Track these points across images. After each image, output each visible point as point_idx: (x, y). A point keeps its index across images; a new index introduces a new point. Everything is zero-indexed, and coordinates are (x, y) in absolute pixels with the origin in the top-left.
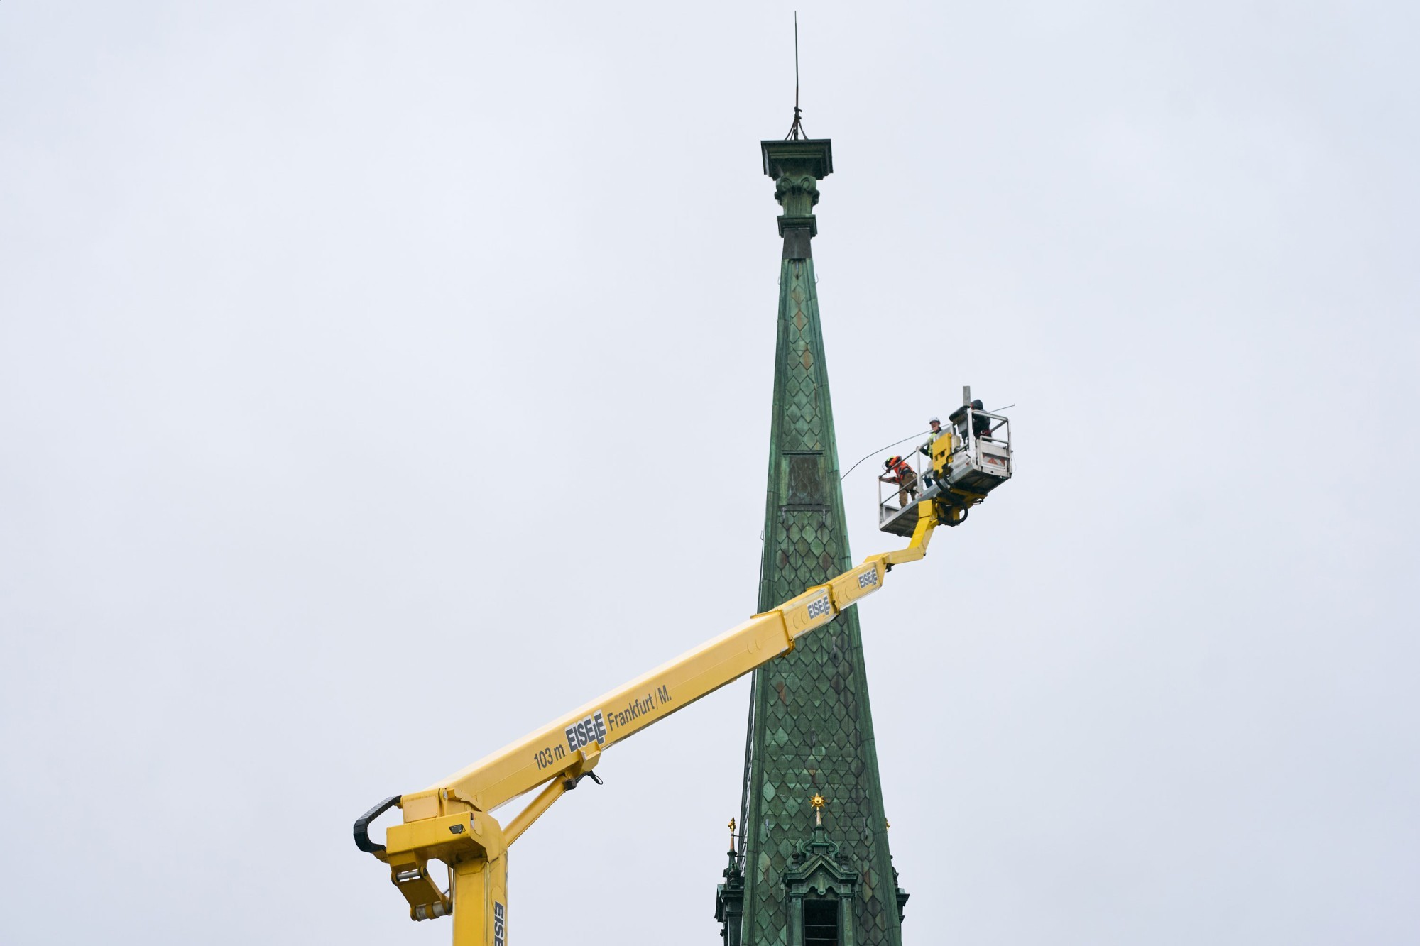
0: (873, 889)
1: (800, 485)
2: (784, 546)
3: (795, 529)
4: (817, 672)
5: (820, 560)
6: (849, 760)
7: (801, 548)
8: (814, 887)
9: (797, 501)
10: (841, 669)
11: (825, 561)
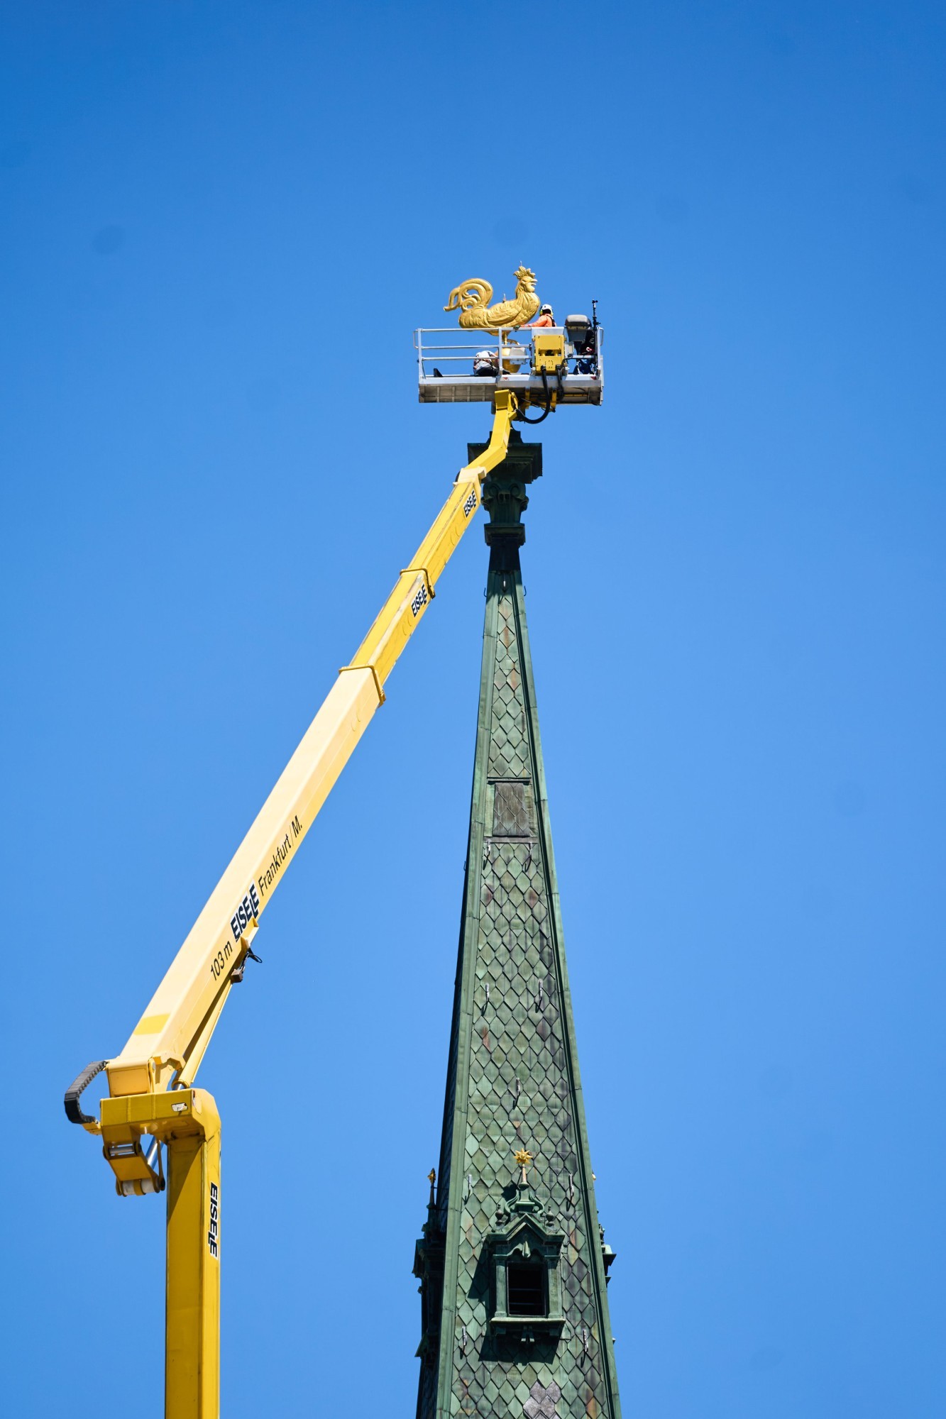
0: (578, 1251)
1: (506, 814)
2: (489, 882)
3: (500, 863)
4: (523, 1015)
5: (527, 896)
6: (555, 1111)
7: (507, 882)
8: (518, 1250)
9: (503, 832)
10: (547, 1014)
11: (531, 897)
